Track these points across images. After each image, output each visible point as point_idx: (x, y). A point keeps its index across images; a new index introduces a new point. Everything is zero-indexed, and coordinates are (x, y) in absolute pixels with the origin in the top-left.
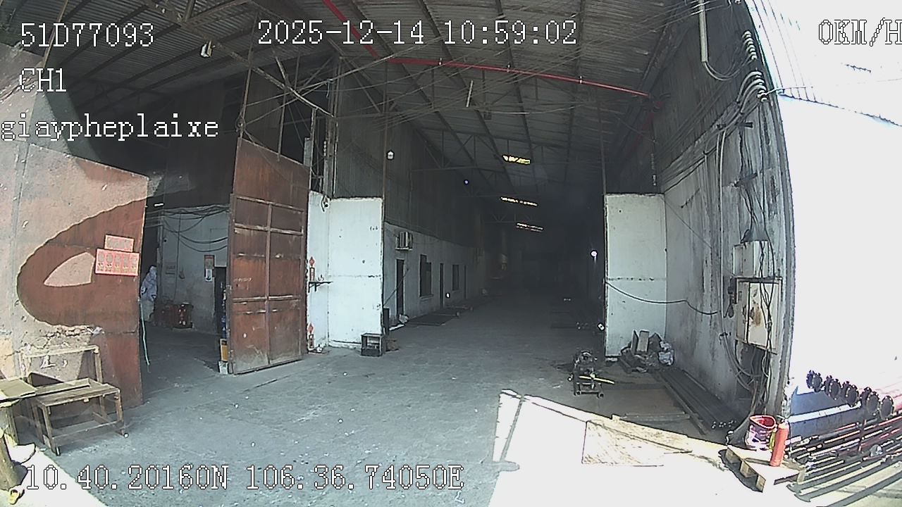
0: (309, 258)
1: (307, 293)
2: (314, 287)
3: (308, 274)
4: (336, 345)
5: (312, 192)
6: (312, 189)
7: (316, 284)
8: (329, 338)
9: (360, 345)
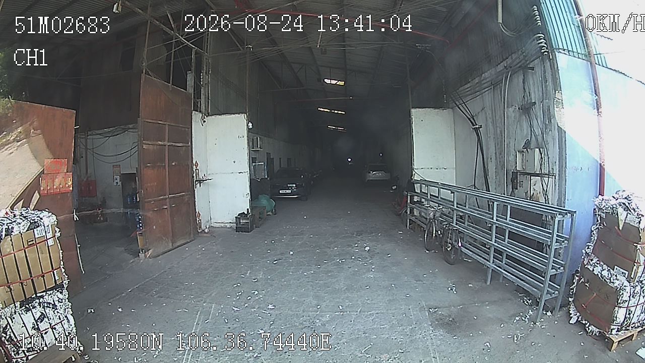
0: (194, 162)
1: (195, 189)
2: (199, 184)
3: (194, 175)
4: (218, 225)
5: (194, 112)
7: (200, 181)
8: (212, 221)
9: (235, 224)
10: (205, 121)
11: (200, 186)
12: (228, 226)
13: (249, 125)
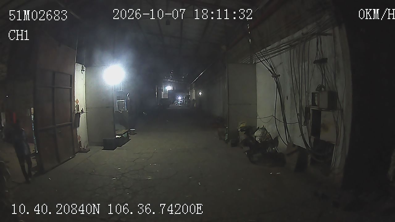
0: (76, 100)
3: (76, 109)
5: (76, 64)
6: (76, 62)
7: (80, 113)
10: (84, 71)
11: (80, 117)
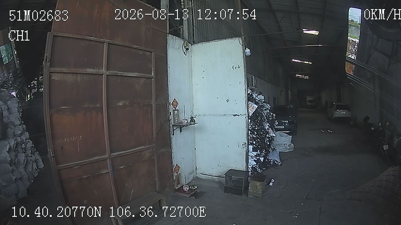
0: (171, 101)
1: (172, 136)
2: (178, 130)
3: (171, 117)
4: (204, 177)
5: (170, 36)
7: (181, 127)
8: (198, 171)
9: (224, 179)
10: (187, 49)
11: (181, 132)
12: (217, 180)
13: (246, 51)
